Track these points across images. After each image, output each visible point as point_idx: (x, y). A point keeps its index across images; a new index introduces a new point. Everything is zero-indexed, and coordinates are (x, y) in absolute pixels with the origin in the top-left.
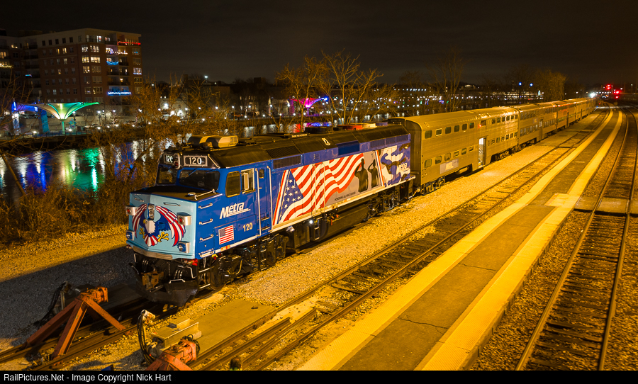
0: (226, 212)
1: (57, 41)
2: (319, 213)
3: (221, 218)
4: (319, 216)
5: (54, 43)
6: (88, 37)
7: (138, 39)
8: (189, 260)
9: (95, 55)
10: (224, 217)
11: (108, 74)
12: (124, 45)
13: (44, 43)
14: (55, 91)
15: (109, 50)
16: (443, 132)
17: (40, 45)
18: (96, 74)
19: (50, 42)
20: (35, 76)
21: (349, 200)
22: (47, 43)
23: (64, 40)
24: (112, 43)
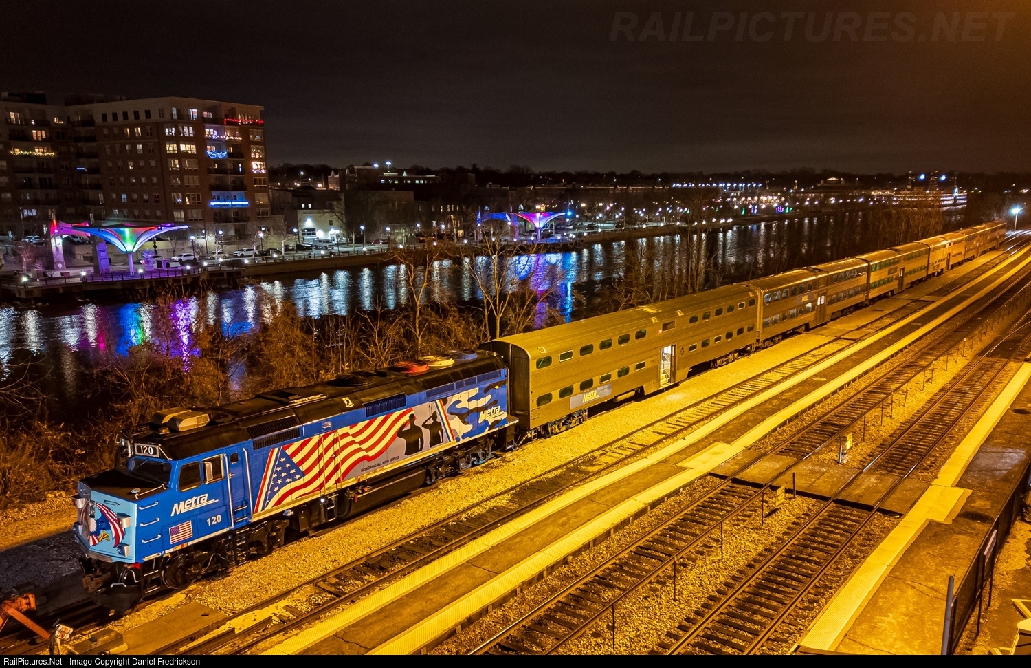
0: (180, 508)
1: (125, 115)
2: (335, 490)
3: (172, 515)
4: (335, 493)
5: (120, 117)
6: (174, 111)
7: (259, 114)
8: (129, 564)
9: (188, 140)
10: (178, 513)
11: (210, 171)
12: (236, 124)
13: (104, 116)
14: (124, 196)
15: (210, 132)
16: (576, 353)
17: (98, 120)
18: (190, 172)
19: (115, 116)
20: (92, 171)
21: (388, 468)
22: (110, 118)
23: (136, 114)
24: (216, 121)
